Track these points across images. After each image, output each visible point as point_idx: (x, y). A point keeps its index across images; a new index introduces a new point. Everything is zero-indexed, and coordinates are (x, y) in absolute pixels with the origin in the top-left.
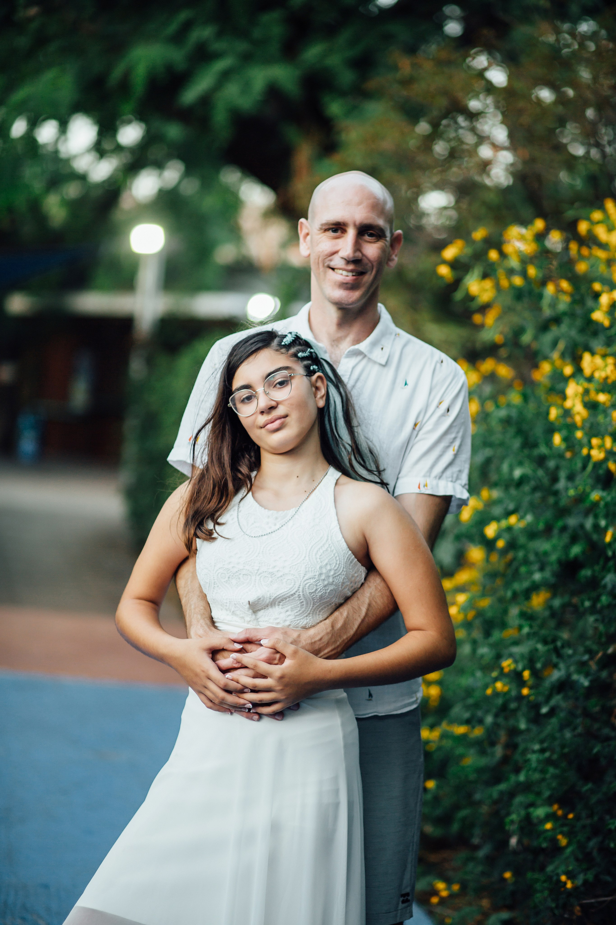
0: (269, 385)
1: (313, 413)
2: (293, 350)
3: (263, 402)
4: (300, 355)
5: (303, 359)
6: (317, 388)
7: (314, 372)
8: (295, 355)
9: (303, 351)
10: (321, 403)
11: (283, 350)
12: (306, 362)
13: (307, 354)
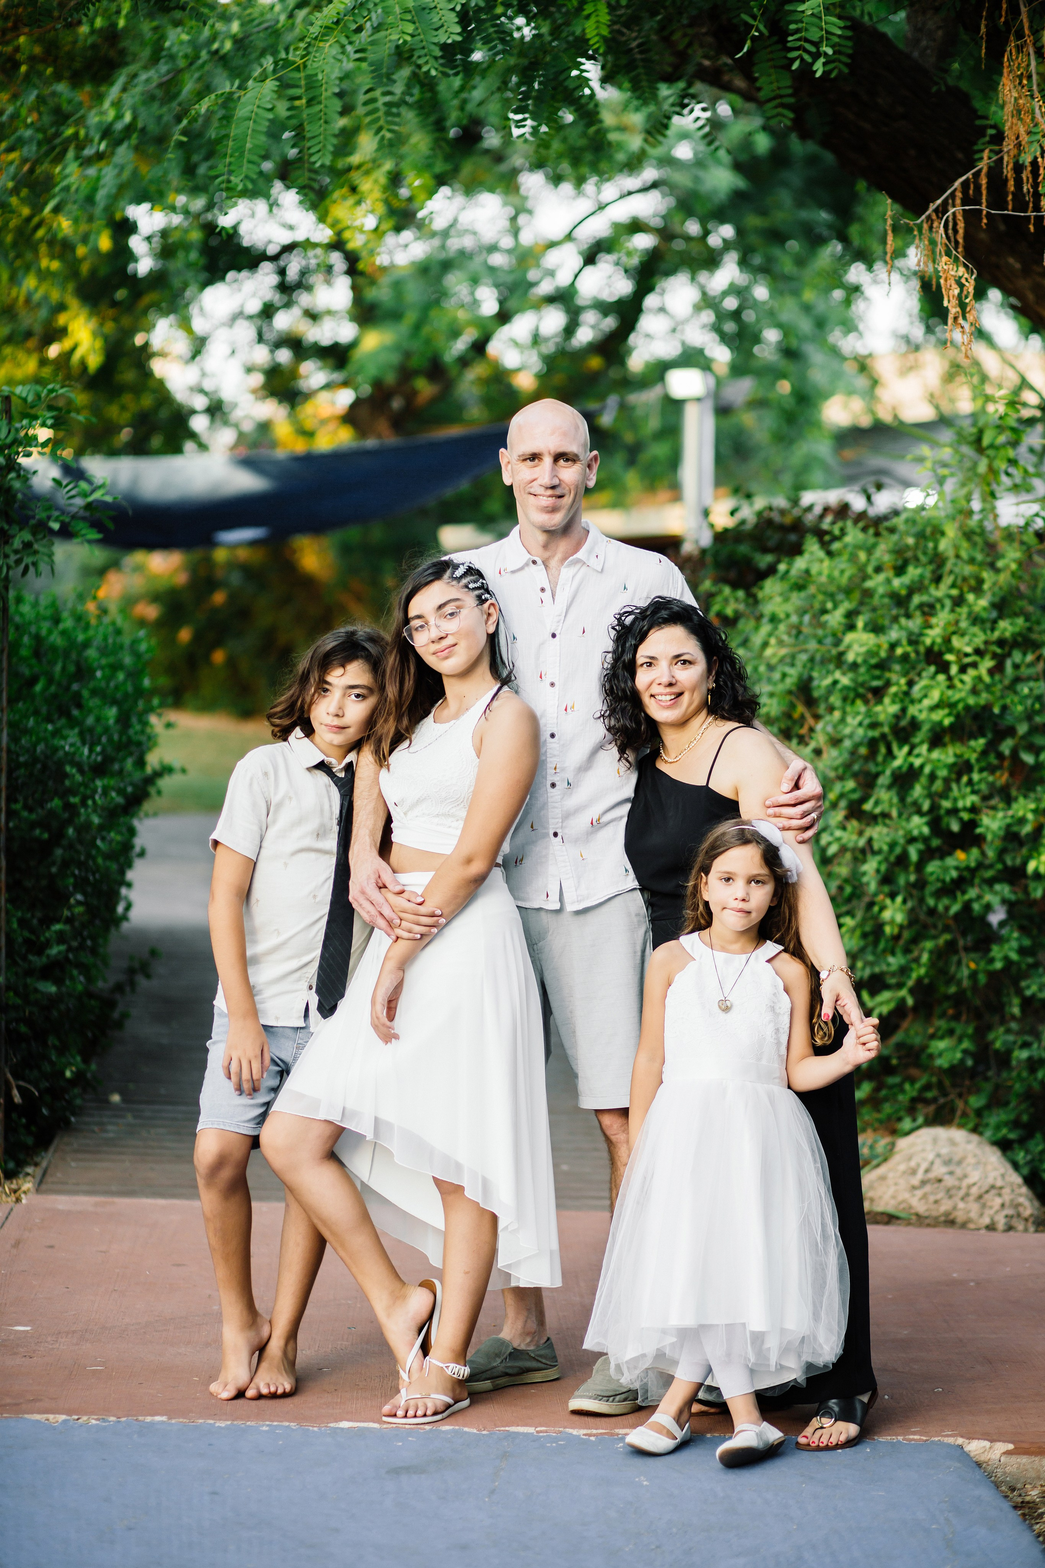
0: (440, 616)
1: (483, 639)
2: (464, 581)
3: (434, 633)
4: (471, 586)
5: (475, 589)
6: (489, 615)
7: (487, 600)
8: (467, 587)
9: (475, 582)
10: (491, 630)
11: (454, 583)
12: (477, 592)
13: (478, 584)
